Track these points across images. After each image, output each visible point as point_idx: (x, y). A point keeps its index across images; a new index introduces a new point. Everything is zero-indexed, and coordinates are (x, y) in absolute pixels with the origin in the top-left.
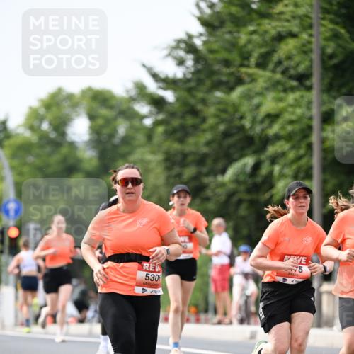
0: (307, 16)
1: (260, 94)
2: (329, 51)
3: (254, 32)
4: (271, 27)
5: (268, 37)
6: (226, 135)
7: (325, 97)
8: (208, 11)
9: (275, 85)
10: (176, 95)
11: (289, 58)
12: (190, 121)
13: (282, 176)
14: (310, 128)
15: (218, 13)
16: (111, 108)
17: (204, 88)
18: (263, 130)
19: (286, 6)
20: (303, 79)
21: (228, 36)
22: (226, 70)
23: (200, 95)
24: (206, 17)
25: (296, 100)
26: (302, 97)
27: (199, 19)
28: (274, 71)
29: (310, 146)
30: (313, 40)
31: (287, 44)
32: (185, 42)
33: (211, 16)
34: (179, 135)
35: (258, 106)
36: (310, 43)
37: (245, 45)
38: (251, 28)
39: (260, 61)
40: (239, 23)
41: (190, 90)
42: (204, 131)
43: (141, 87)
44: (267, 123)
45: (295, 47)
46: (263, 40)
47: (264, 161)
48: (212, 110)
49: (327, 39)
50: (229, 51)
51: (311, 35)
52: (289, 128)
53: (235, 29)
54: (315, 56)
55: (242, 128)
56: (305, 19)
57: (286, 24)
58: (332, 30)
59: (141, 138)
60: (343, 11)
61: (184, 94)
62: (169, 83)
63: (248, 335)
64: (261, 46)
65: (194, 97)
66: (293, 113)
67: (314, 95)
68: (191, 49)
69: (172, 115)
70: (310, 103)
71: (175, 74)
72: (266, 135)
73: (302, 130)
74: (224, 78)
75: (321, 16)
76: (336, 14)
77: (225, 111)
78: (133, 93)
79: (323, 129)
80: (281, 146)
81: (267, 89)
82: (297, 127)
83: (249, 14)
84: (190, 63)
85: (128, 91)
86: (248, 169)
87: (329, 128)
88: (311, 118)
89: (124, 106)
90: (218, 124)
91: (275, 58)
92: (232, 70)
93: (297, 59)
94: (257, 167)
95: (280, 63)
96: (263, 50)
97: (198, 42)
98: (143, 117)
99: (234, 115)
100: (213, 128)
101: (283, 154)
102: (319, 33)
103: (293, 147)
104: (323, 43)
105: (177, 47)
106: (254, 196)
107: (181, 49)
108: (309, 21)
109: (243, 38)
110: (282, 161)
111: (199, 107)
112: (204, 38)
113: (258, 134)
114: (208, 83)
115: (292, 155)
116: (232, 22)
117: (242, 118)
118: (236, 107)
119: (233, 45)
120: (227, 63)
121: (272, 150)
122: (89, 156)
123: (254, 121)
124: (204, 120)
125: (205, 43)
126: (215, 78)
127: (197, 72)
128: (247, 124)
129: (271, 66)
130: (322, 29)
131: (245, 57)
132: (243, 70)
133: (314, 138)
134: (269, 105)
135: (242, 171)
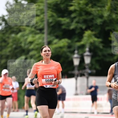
1: (27, 35)
2: (50, 21)
6: (16, 49)
7: (49, 36)
8: (10, 7)
9: (32, 32)
11: (37, 23)
12: (3, 44)
18: (28, 47)
20: (41, 30)
23: (7, 35)
26: (41, 36)
28: (32, 27)
32: (2, 18)
35: (26, 39)
36: (43, 18)
41: (4, 34)
42: (8, 47)
44: (29, 45)
45: (39, 20)
48: (11, 40)
49: (50, 17)
51: (44, 16)
52: (37, 46)
54: (45, 23)
55: (21, 47)
56: (42, 10)
60: (55, 8)
66: (38, 41)
67: (45, 36)
68: (4, 20)
70: (43, 39)
72: (29, 49)
74: (15, 30)
76: (52, 8)
77: (15, 41)
82: (39, 46)
84: (4, 24)
90: (13, 45)
97: (6, 18)
99: (18, 42)
100: (11, 46)
101: (34, 55)
104: (48, 18)
111: (7, 39)
112: (8, 16)
114: (9, 32)
115: (37, 55)
117: (21, 43)
118: (19, 40)
121: (31, 53)
123: (25, 44)
124: (8, 44)
126: (12, 30)
127: (6, 28)
128: (23, 45)
130: (48, 14)
132: (22, 27)
134: (30, 39)
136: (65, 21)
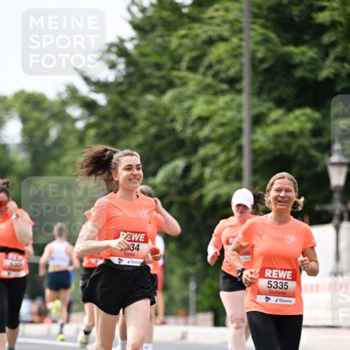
0: (237, 20)
1: (191, 97)
2: (260, 55)
3: (184, 36)
4: (202, 31)
5: (199, 41)
6: (157, 137)
7: (255, 100)
8: (139, 15)
9: (206, 88)
10: (108, 98)
11: (220, 61)
12: (121, 123)
13: (212, 178)
14: (240, 130)
15: (149, 17)
16: (44, 110)
17: (135, 91)
18: (194, 133)
19: (217, 10)
20: (233, 82)
21: (159, 40)
22: (158, 74)
23: (132, 98)
24: (137, 21)
25: (226, 103)
26: (232, 100)
27: (131, 23)
28: (204, 74)
29: (240, 149)
30: (243, 44)
31: (218, 48)
32: (117, 45)
33: (143, 20)
34: (110, 137)
35: (189, 109)
36: (240, 47)
37: (176, 50)
38: (182, 32)
39: (191, 64)
40: (170, 27)
41: (121, 93)
42: (136, 134)
43: (73, 91)
44: (198, 125)
45: (226, 52)
46: (194, 44)
47: (194, 164)
48: (143, 113)
49: (258, 43)
50: (160, 54)
51: (241, 40)
52: (220, 131)
53: (166, 33)
54: (245, 60)
55: (173, 131)
56: (236, 23)
57: (217, 28)
58: (262, 34)
59: (73, 140)
60: (273, 15)
61: (116, 98)
62: (101, 86)
63: (179, 335)
64: (192, 50)
65: (125, 100)
66: (224, 116)
67: (244, 98)
68: (122, 52)
69: (104, 118)
70: (240, 106)
71: (106, 78)
72: (197, 138)
73: (233, 133)
74: (155, 82)
75: (250, 20)
76: (266, 18)
77: (156, 114)
78: (65, 96)
79: (253, 132)
80: (211, 148)
81: (198, 92)
82: (227, 130)
83: (180, 18)
84: (121, 66)
85: (59, 95)
86: (179, 171)
87: (259, 131)
88: (241, 121)
89: (56, 109)
90: (149, 127)
91: (206, 61)
92: (163, 73)
93: (228, 62)
94: (187, 169)
95: (210, 66)
96: (194, 54)
97: (130, 46)
98: (75, 120)
99: (165, 118)
100: (144, 131)
101: (214, 157)
102: (249, 37)
103: (224, 150)
104: (253, 47)
105: (109, 51)
106: (184, 199)
107: (113, 52)
108: (239, 25)
109: (174, 42)
110: (213, 163)
111: (131, 110)
112: (136, 42)
113: (188, 137)
114: (139, 87)
115: (222, 158)
116: (164, 26)
117: (173, 121)
118: (167, 110)
119: (164, 49)
120: (158, 66)
121: (203, 152)
122: (21, 158)
123: (185, 124)
124: (135, 123)
125: (136, 47)
126: (147, 81)
127: (128, 75)
128: (178, 126)
129: (202, 69)
130: (253, 34)
131: (177, 61)
132: (175, 73)
133: (245, 141)
134: (200, 108)
135: (173, 174)
136: (303, 54)
